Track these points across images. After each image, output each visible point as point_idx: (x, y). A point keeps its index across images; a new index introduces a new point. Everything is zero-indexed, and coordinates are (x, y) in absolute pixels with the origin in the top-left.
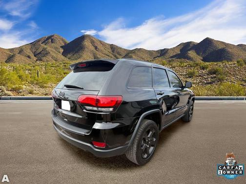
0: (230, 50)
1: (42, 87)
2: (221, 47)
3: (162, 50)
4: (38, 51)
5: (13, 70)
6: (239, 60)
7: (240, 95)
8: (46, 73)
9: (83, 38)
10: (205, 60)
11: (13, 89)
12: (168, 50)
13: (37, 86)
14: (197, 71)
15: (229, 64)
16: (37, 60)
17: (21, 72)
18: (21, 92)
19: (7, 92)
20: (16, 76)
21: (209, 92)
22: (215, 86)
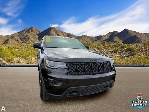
0: (140, 36)
1: (26, 59)
2: (133, 34)
3: (98, 37)
4: (23, 37)
5: (8, 49)
6: (145, 42)
7: (145, 64)
8: (28, 50)
9: (50, 29)
10: (124, 42)
11: (8, 60)
12: (102, 36)
13: (22, 58)
14: (119, 49)
15: (138, 45)
16: (22, 43)
17: (13, 50)
18: (12, 62)
19: (4, 62)
20: (10, 53)
21: (127, 62)
22: (130, 59)
